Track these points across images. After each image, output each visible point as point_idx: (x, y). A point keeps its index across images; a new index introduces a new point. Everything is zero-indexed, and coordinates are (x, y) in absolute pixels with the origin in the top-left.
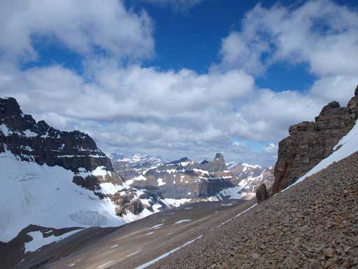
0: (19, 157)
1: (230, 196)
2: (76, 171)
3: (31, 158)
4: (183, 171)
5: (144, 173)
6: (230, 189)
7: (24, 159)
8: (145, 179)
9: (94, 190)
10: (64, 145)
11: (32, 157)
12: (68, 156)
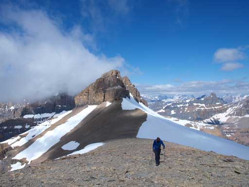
1: (219, 119)
4: (187, 105)
5: (164, 108)
6: (220, 114)
8: (164, 111)
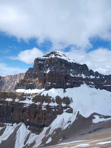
7: (91, 87)
10: (106, 81)
11: (94, 86)
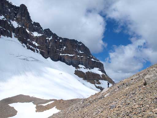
0: (25, 46)
2: (77, 67)
3: (37, 50)
9: (94, 84)
12: (69, 55)
